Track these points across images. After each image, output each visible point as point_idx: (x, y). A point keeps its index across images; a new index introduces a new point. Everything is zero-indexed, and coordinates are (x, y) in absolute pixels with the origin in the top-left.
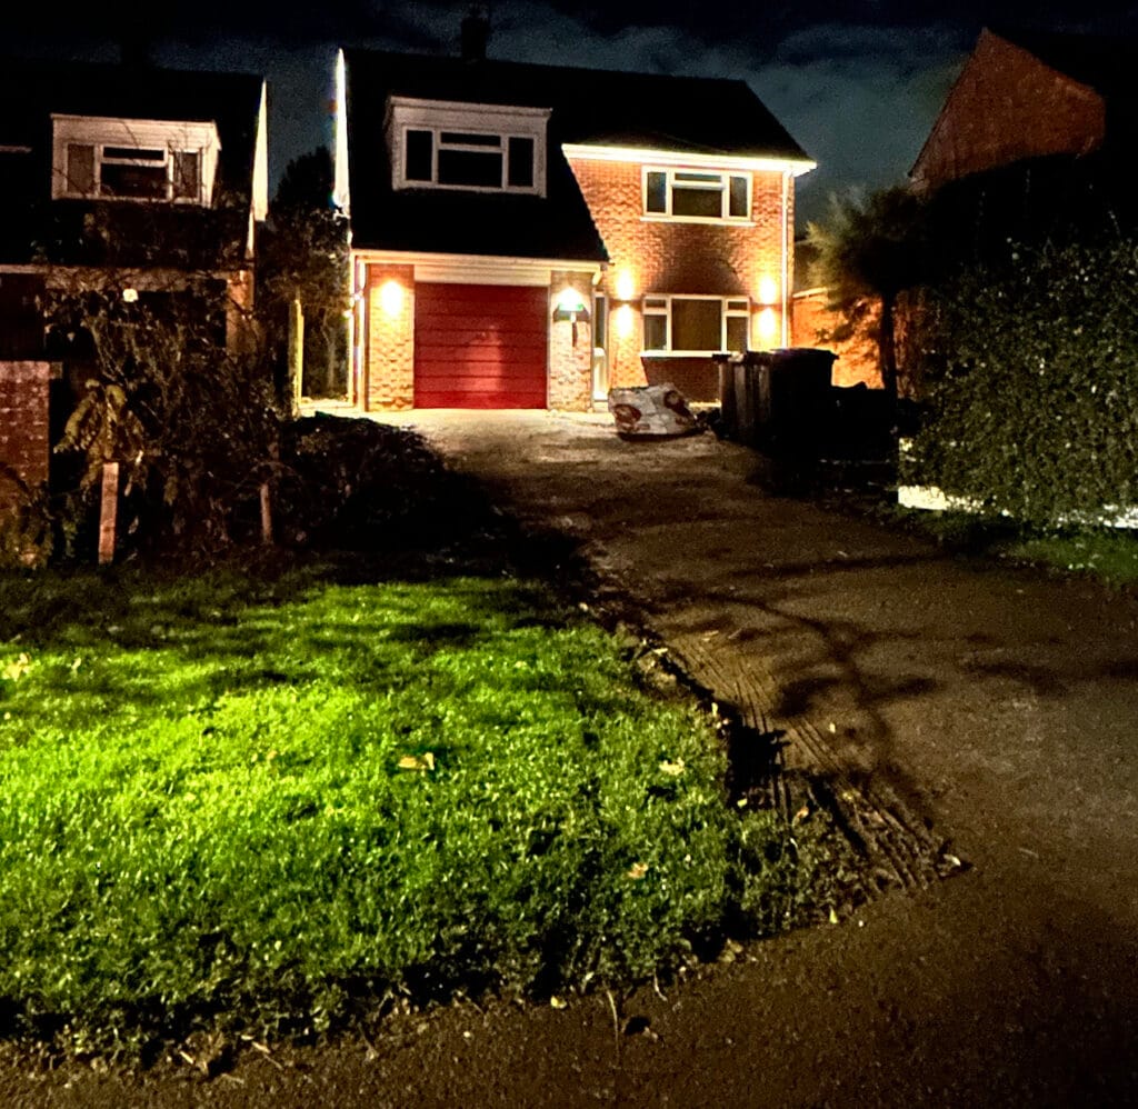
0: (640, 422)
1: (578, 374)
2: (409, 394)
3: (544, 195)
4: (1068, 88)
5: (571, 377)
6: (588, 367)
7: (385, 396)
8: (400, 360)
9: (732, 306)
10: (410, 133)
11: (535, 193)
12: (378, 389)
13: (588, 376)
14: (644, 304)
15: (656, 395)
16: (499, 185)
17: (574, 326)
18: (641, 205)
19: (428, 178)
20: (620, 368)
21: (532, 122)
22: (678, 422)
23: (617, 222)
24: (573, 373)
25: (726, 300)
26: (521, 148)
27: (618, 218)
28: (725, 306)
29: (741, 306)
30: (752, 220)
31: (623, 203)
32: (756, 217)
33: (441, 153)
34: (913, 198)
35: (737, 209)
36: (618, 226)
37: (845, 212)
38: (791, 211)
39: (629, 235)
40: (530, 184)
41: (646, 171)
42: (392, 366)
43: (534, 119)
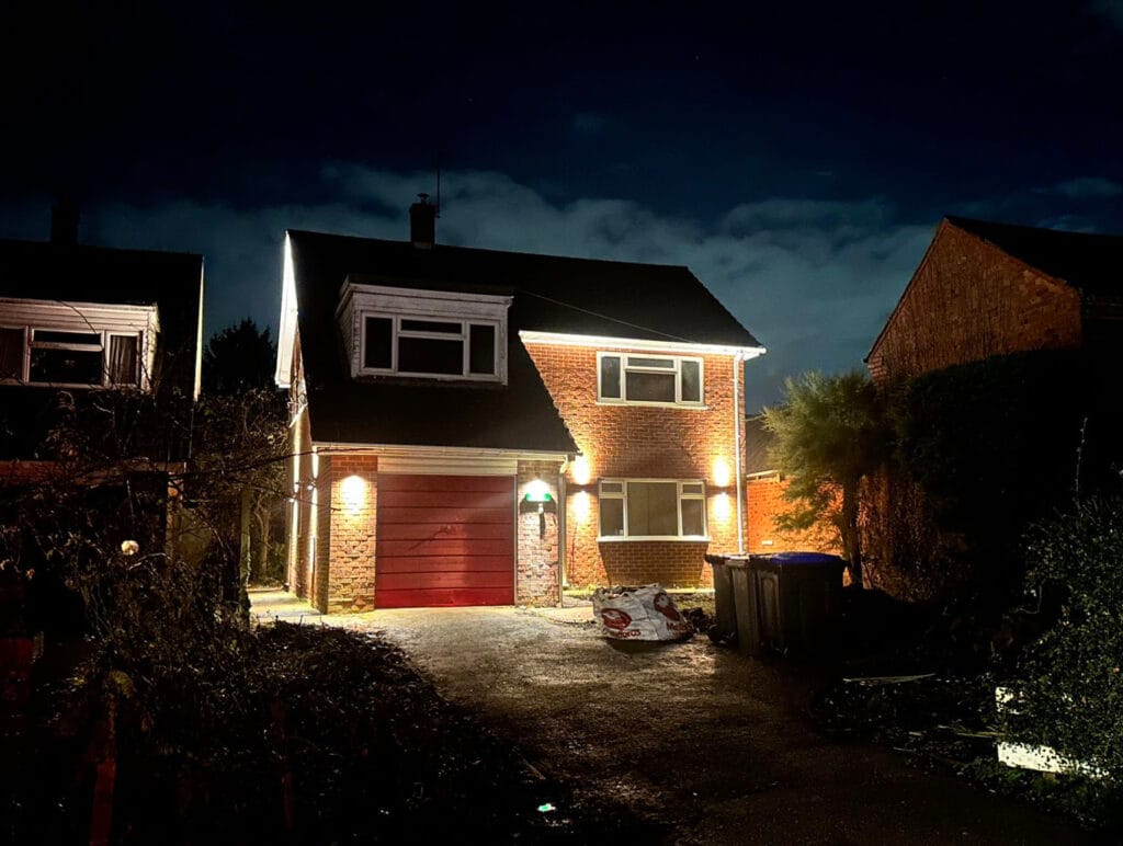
0: (630, 627)
1: (545, 567)
2: (371, 592)
3: (506, 383)
4: (1038, 281)
5: (538, 570)
6: (556, 559)
7: (345, 596)
8: (363, 557)
9: (687, 489)
10: (369, 320)
11: (496, 380)
12: (338, 588)
13: (555, 567)
14: (600, 489)
15: (646, 598)
16: (460, 372)
17: (542, 516)
18: (596, 390)
19: (388, 366)
20: (578, 553)
21: (492, 309)
22: (670, 627)
23: (574, 408)
24: (541, 566)
25: (680, 483)
26: (482, 335)
27: (575, 402)
28: (680, 489)
29: (696, 489)
30: (705, 405)
31: (578, 388)
32: (708, 402)
33: (402, 340)
34: (871, 385)
35: (690, 393)
36: (575, 411)
37: (804, 399)
38: (742, 395)
39: (585, 419)
40: (492, 372)
41: (600, 355)
42: (354, 563)
43: (495, 306)
